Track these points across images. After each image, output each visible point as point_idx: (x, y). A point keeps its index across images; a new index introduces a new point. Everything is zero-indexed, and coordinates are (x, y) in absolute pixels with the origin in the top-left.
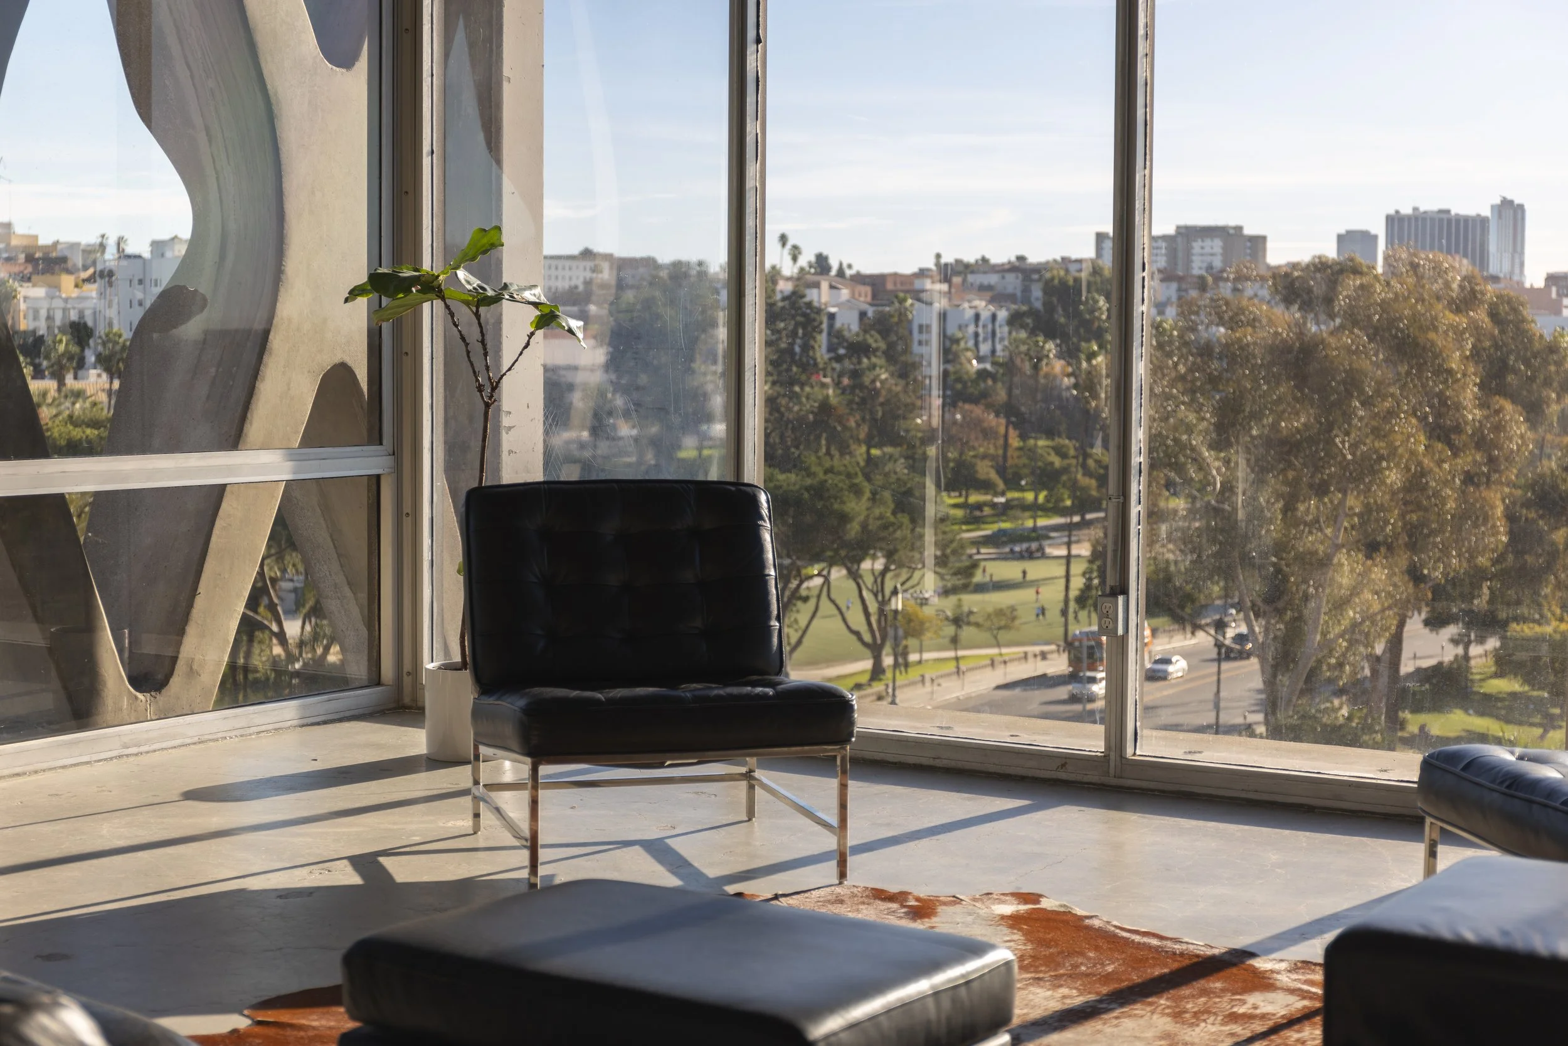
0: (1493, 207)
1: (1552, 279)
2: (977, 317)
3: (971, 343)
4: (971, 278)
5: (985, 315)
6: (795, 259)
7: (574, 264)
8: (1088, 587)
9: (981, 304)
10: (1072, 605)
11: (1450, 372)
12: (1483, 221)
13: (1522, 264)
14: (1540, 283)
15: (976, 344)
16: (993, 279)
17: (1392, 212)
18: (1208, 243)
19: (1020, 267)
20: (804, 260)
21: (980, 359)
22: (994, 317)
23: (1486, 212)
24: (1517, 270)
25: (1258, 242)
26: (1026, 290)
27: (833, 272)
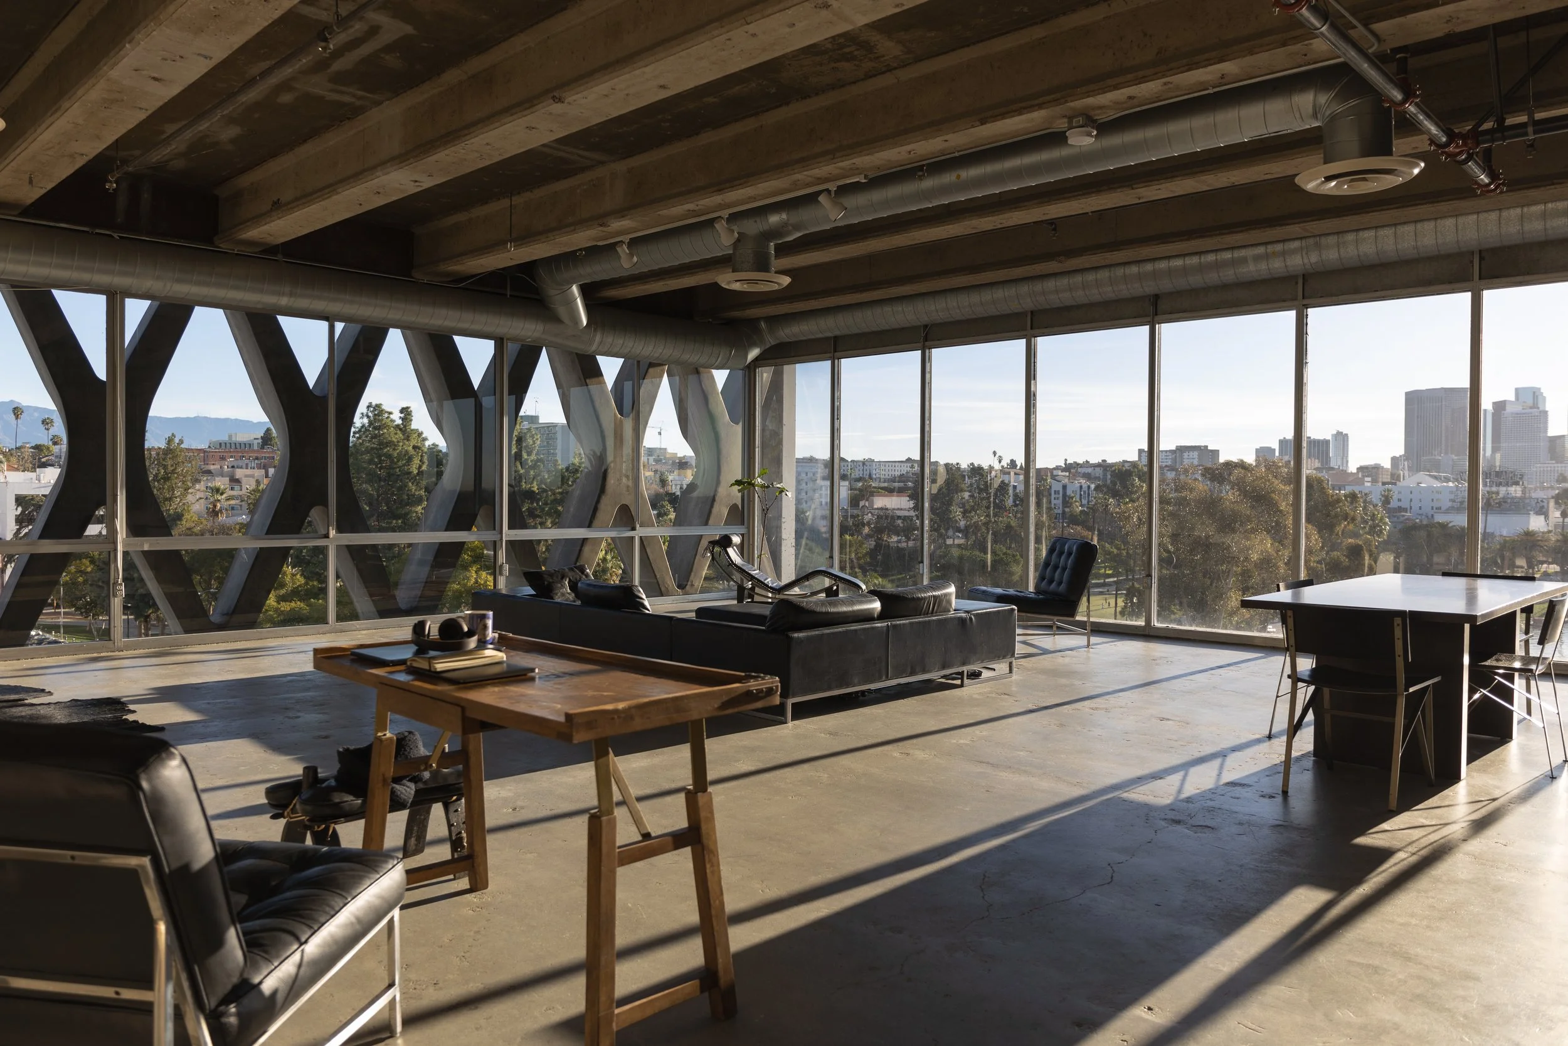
0: (1332, 435)
1: (1361, 469)
2: (1081, 487)
3: (1078, 500)
4: (1080, 470)
5: (1085, 486)
6: (1000, 462)
7: (902, 465)
8: (1125, 607)
9: (1083, 481)
10: (1118, 614)
11: (1281, 511)
12: (1327, 442)
13: (1347, 462)
14: (1355, 471)
15: (1081, 500)
16: (1090, 470)
17: (1282, 438)
18: (1191, 453)
19: (1103, 465)
20: (1004, 463)
21: (1082, 505)
22: (1089, 487)
23: (1329, 437)
24: (1345, 465)
25: (1216, 453)
26: (1105, 475)
27: (1018, 468)
